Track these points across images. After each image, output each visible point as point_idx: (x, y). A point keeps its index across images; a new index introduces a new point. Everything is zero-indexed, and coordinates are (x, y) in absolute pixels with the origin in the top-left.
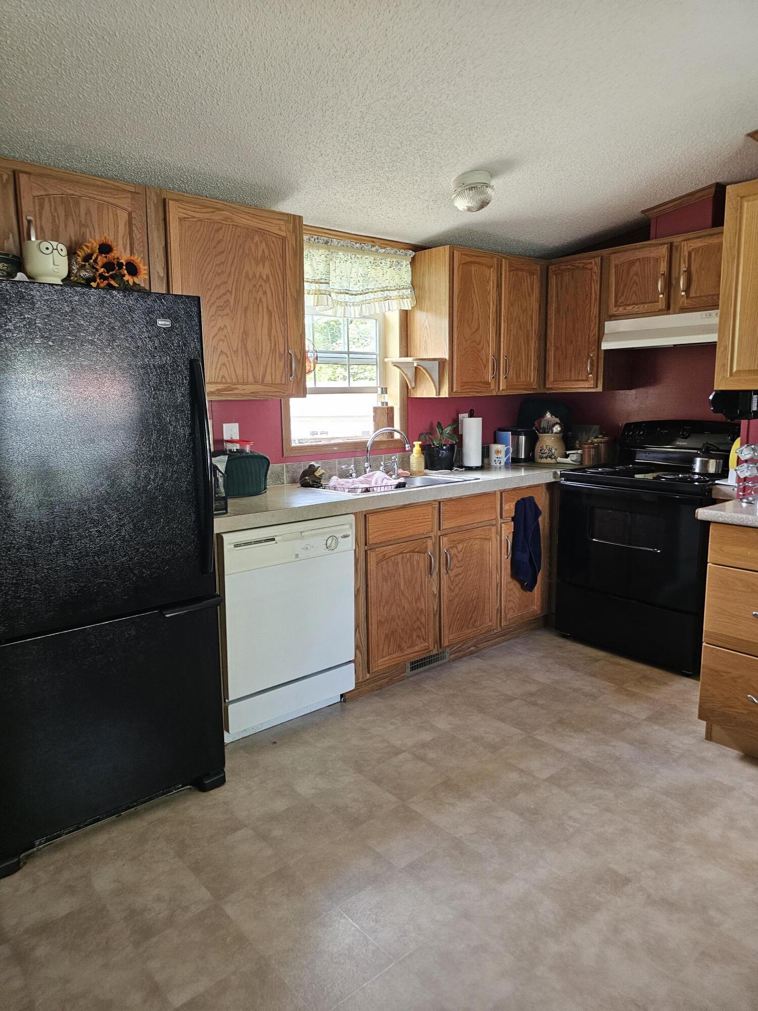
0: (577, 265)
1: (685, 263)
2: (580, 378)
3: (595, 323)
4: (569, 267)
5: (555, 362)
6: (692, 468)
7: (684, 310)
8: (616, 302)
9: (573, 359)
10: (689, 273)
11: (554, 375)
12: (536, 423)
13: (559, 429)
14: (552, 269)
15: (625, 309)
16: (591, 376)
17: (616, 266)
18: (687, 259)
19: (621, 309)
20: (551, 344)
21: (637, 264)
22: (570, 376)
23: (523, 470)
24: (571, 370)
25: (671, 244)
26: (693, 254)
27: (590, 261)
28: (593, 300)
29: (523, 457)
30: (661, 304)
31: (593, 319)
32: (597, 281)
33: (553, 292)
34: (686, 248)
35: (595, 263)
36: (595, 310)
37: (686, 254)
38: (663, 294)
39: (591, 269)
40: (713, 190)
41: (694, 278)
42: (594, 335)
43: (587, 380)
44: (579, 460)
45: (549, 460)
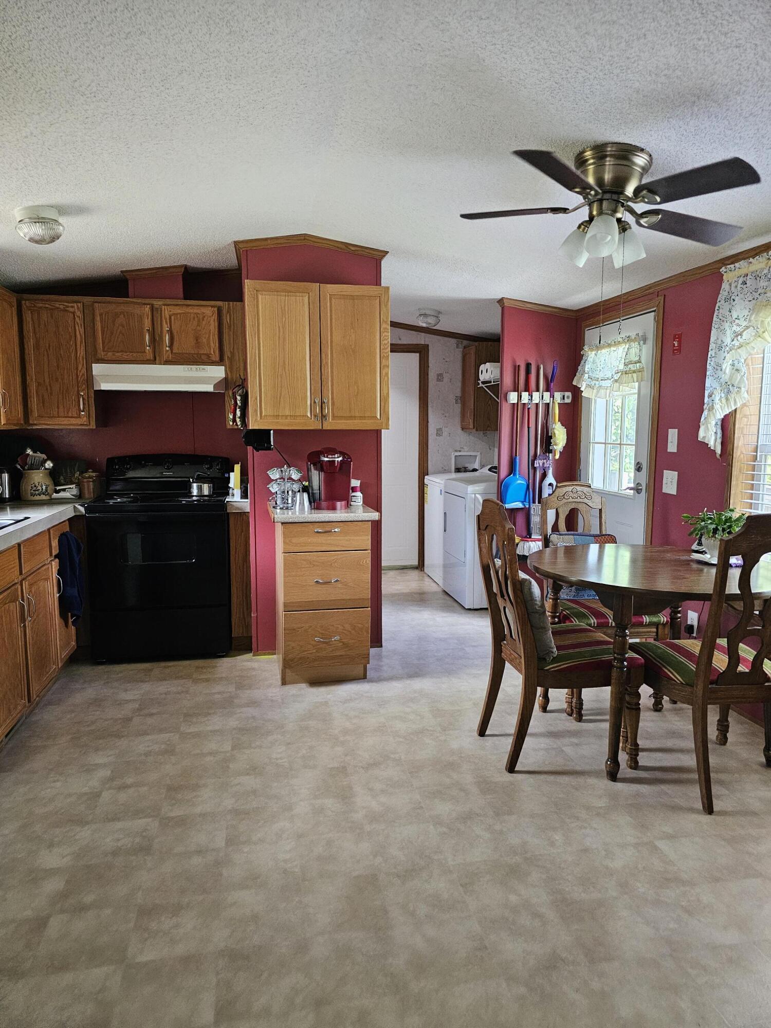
0: (57, 306)
1: (167, 323)
2: (70, 415)
3: (83, 364)
4: (47, 306)
5: (38, 400)
6: (190, 492)
7: (167, 362)
8: (104, 347)
9: (60, 396)
10: (171, 332)
11: (38, 410)
12: (19, 459)
13: (51, 465)
14: (25, 304)
15: (114, 355)
16: (83, 413)
17: (101, 315)
18: (168, 321)
19: (110, 354)
20: (32, 380)
21: (122, 316)
22: (58, 412)
23: (8, 509)
24: (58, 408)
25: (152, 305)
26: (173, 317)
27: (72, 304)
28: (78, 343)
29: (7, 497)
30: (150, 356)
31: (81, 359)
32: (81, 325)
33: (29, 326)
34: (166, 312)
35: (78, 308)
36: (81, 352)
37: (168, 317)
38: (149, 346)
39: (74, 313)
40: (183, 270)
41: (176, 338)
42: (83, 374)
43: (79, 416)
44: (78, 494)
45: (43, 497)
